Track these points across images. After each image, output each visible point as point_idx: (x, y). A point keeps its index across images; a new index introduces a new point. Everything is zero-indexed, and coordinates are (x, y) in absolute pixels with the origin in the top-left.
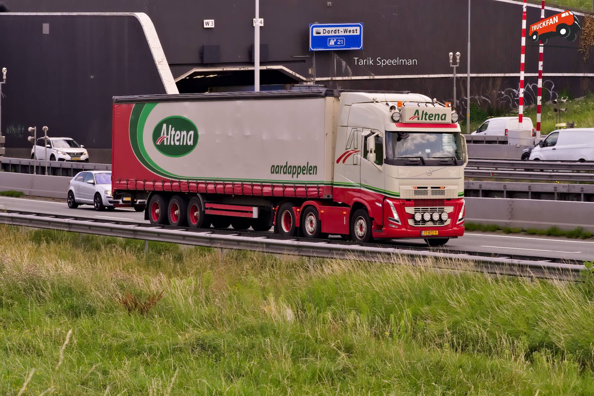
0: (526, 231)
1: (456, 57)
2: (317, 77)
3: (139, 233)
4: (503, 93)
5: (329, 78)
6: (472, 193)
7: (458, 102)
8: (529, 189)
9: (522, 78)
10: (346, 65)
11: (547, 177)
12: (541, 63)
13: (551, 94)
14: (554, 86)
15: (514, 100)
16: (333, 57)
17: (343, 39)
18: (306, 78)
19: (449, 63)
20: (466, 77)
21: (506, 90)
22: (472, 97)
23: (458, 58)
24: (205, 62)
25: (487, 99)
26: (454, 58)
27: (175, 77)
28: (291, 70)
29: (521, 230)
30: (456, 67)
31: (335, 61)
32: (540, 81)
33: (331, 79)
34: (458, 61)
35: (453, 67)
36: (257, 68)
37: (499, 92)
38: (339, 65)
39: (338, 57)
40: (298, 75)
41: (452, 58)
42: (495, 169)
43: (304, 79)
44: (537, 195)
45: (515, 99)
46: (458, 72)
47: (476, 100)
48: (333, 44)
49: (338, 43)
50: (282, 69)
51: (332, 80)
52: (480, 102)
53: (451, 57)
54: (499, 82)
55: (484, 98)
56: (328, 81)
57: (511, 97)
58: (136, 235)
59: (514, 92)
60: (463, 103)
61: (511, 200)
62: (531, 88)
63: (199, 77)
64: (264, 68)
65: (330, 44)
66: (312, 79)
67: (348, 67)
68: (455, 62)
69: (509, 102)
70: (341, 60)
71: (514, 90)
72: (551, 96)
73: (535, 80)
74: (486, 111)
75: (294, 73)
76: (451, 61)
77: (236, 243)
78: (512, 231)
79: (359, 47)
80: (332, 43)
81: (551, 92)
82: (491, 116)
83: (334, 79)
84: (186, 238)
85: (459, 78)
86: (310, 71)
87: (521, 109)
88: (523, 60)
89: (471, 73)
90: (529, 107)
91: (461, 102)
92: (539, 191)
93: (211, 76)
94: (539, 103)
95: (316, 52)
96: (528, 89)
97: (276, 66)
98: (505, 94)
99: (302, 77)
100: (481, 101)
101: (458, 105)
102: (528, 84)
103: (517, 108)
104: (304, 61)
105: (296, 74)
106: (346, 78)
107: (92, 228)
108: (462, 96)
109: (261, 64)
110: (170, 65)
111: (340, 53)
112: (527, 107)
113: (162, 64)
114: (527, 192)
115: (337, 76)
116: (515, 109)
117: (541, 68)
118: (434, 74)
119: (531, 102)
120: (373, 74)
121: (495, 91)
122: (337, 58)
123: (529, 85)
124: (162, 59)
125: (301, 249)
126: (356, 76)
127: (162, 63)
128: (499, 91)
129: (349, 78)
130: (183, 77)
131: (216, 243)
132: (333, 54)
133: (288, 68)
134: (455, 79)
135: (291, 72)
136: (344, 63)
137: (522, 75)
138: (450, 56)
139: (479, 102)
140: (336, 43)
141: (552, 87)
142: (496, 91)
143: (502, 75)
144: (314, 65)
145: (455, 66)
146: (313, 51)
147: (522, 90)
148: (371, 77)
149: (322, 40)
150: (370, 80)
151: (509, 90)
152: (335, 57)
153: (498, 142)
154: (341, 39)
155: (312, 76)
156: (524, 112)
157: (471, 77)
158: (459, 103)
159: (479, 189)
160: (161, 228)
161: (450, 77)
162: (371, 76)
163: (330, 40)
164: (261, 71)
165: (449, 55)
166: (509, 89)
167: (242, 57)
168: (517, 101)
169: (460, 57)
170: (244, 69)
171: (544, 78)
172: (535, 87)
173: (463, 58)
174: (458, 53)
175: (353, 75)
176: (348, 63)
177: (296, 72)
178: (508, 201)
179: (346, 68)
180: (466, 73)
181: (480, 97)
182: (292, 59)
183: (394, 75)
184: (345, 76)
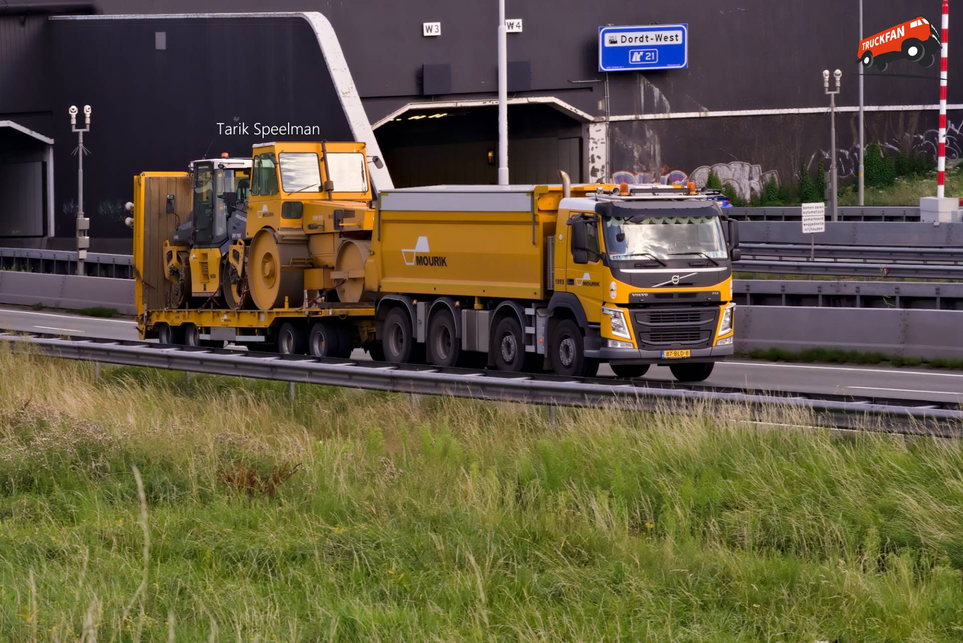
0: (928, 362)
1: (835, 78)
2: (613, 114)
3: (279, 370)
4: (922, 137)
5: (633, 117)
6: (844, 301)
7: (847, 153)
8: (937, 294)
9: (943, 113)
10: (660, 94)
16: (638, 81)
18: (593, 116)
19: (824, 88)
20: (858, 113)
21: (925, 132)
22: (870, 144)
23: (838, 79)
25: (895, 148)
26: (832, 79)
27: (372, 121)
28: (569, 103)
29: (921, 360)
30: (835, 95)
31: (642, 88)
33: (636, 117)
34: (838, 84)
35: (830, 95)
36: (504, 102)
37: (916, 136)
38: (649, 94)
39: (647, 82)
40: (580, 113)
41: (828, 80)
42: (892, 262)
43: (591, 118)
44: (948, 303)
46: (838, 105)
47: (877, 150)
48: (639, 60)
49: (647, 59)
50: (553, 104)
51: (637, 120)
52: (884, 154)
53: (827, 78)
54: (915, 120)
55: (891, 146)
56: (631, 121)
57: (934, 144)
58: (274, 373)
60: (855, 154)
61: (905, 311)
62: (954, 128)
63: (417, 118)
64: (516, 101)
65: (634, 60)
66: (604, 118)
67: (664, 98)
68: (832, 87)
69: (931, 152)
70: (653, 86)
74: (893, 167)
75: (573, 109)
76: (827, 85)
77: (433, 384)
78: (904, 362)
79: (681, 65)
82: (901, 175)
83: (641, 117)
84: (354, 377)
85: (842, 114)
86: (601, 106)
87: (942, 163)
88: (944, 82)
89: (866, 103)
91: (851, 154)
92: (954, 295)
93: (438, 116)
95: (609, 73)
96: (950, 130)
97: (543, 98)
98: (924, 139)
99: (587, 116)
100: (885, 151)
101: (847, 158)
102: (962, 122)
103: (936, 162)
104: (591, 89)
105: (578, 110)
106: (661, 116)
107: (205, 363)
108: (853, 143)
109: (510, 94)
110: (362, 99)
111: (650, 75)
113: (350, 98)
114: (935, 299)
115: (646, 113)
118: (807, 107)
120: (706, 109)
121: (908, 135)
123: (952, 124)
124: (349, 89)
125: (535, 392)
126: (677, 112)
127: (348, 94)
128: (915, 134)
129: (666, 116)
130: (390, 118)
131: (400, 384)
132: (638, 76)
133: (565, 101)
134: (833, 115)
135: (568, 107)
136: (657, 91)
137: (943, 107)
138: (824, 76)
139: (881, 152)
142: (910, 134)
143: (919, 107)
144: (607, 96)
145: (833, 93)
146: (605, 72)
147: (943, 131)
148: (703, 114)
149: (620, 54)
150: (700, 118)
151: (930, 132)
152: (642, 82)
153: (904, 218)
155: (604, 113)
156: (946, 168)
157: (866, 113)
158: (849, 156)
159: (856, 294)
162: (703, 111)
164: (510, 107)
165: (822, 74)
166: (932, 130)
167: (487, 84)
168: (939, 150)
169: (841, 78)
170: (491, 104)
173: (850, 80)
174: (838, 71)
175: (672, 111)
176: (663, 91)
177: (577, 107)
178: (901, 313)
179: (661, 99)
180: (857, 104)
181: (884, 144)
182: (570, 86)
183: (740, 109)
184: (659, 113)
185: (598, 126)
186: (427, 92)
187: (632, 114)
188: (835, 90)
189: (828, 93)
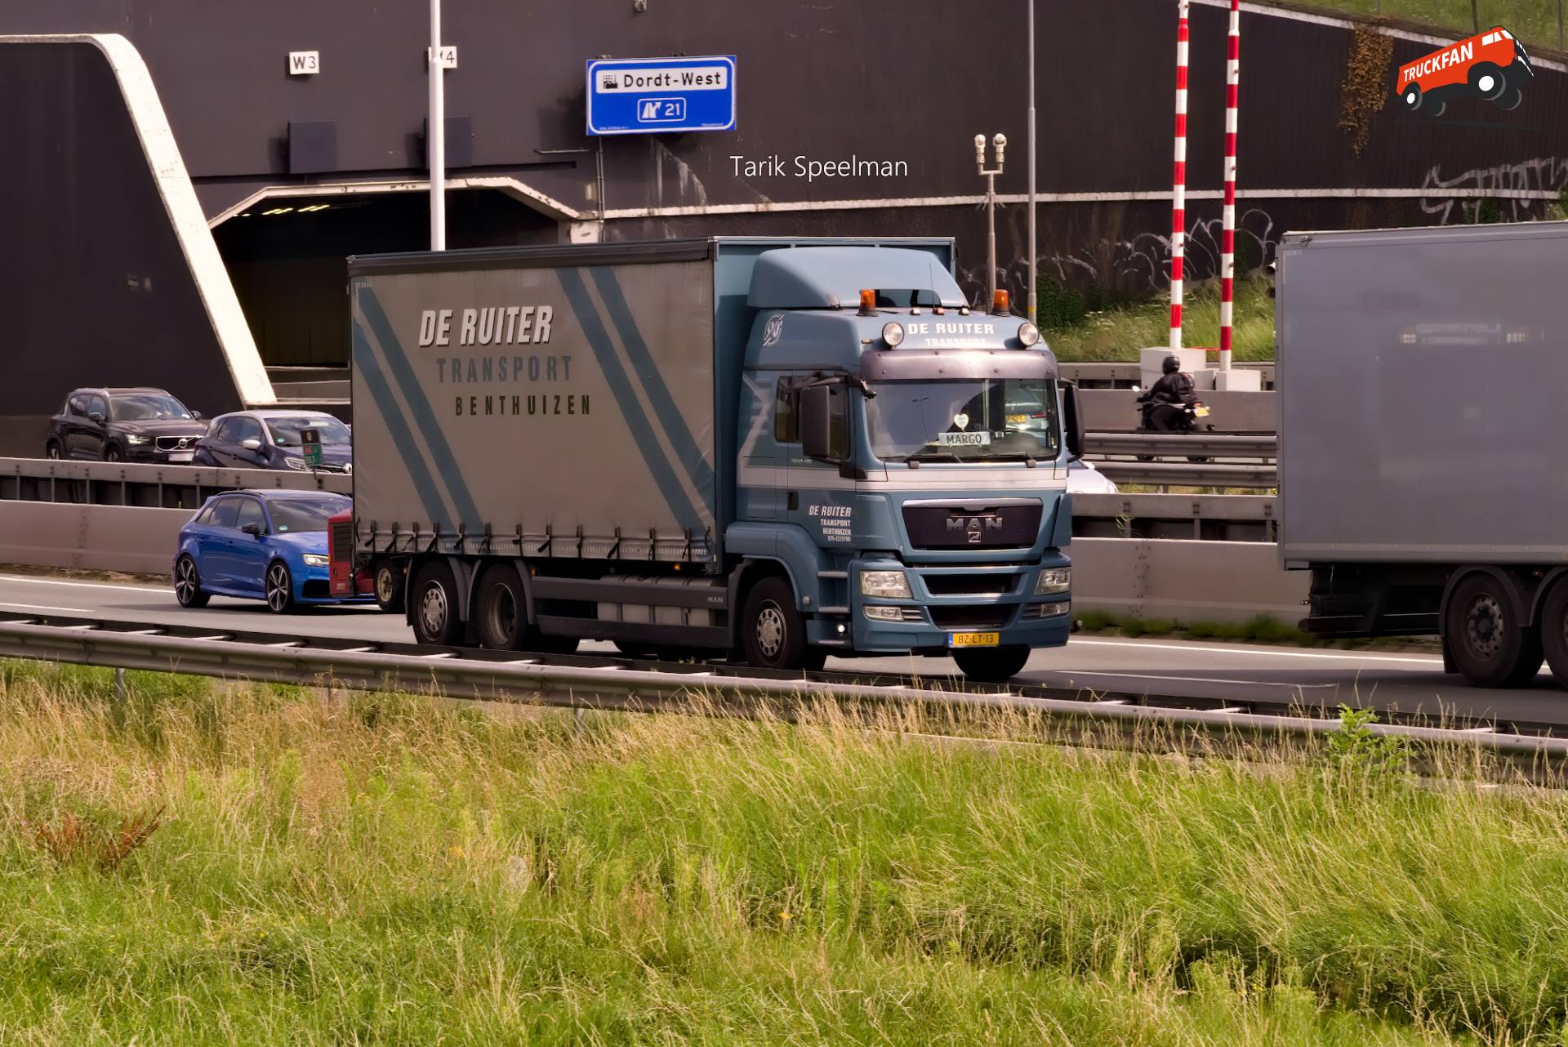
0: (1186, 629)
1: (995, 148)
2: (610, 207)
3: (99, 648)
4: (1129, 245)
5: (643, 212)
7: (1004, 272)
8: (1195, 512)
9: (1180, 205)
10: (689, 173)
11: (1249, 477)
12: (1231, 161)
13: (1264, 246)
14: (1271, 225)
15: (1158, 264)
16: (652, 152)
17: (681, 102)
18: (578, 210)
19: (976, 165)
20: (1026, 205)
21: (1138, 237)
22: (1044, 257)
23: (1001, 149)
24: (294, 170)
25: (1085, 265)
26: (990, 151)
27: (209, 214)
28: (536, 188)
29: (1173, 625)
30: (996, 176)
31: (660, 164)
32: (1230, 212)
33: (649, 213)
34: (1001, 158)
35: (987, 176)
36: (439, 186)
37: (1119, 244)
38: (671, 173)
39: (667, 152)
40: (555, 204)
41: (982, 151)
44: (1216, 528)
45: (1164, 261)
47: (1054, 267)
48: (653, 115)
49: (667, 114)
50: (510, 188)
51: (651, 217)
52: (1065, 274)
53: (981, 148)
54: (1117, 218)
55: (1077, 261)
56: (640, 219)
57: (1152, 257)
58: (90, 654)
59: (1160, 243)
60: (1019, 275)
61: (1143, 542)
62: (1208, 231)
63: (278, 211)
64: (460, 183)
65: (645, 115)
66: (596, 213)
67: (696, 180)
68: (991, 163)
69: (1146, 270)
70: (677, 159)
71: (1161, 239)
72: (1265, 252)
73: (1215, 208)
74: (1082, 296)
75: (544, 198)
76: (981, 159)
77: (370, 670)
78: (1147, 629)
79: (726, 123)
80: (650, 112)
81: (1263, 243)
82: (1096, 310)
83: (657, 212)
84: (231, 660)
85: (1004, 207)
86: (589, 192)
87: (1178, 291)
88: (1181, 155)
89: (1039, 191)
90: (1203, 285)
91: (1011, 274)
92: (1224, 516)
93: (313, 208)
94: (1229, 273)
95: (604, 137)
96: (1199, 233)
97: (495, 179)
98: (1136, 251)
99: (566, 210)
100: (1069, 270)
101: (1004, 280)
102: (1199, 220)
103: (1167, 287)
104: (573, 164)
105: (551, 200)
106: (691, 210)
108: (1016, 257)
109: (450, 173)
110: (195, 180)
111: (672, 141)
112: (1197, 284)
113: (172, 177)
114: (1191, 521)
115: (664, 206)
116: (1163, 290)
117: (1231, 176)
118: (936, 195)
119: (1209, 270)
120: (766, 199)
121: (1106, 242)
122: (665, 154)
123: (1203, 224)
124: (172, 163)
125: (548, 685)
126: (717, 204)
127: (170, 172)
128: (1118, 241)
129: (699, 210)
130: (233, 212)
131: (313, 671)
132: (652, 143)
133: (529, 184)
134: (992, 209)
135: (535, 194)
136: (684, 169)
137: (1180, 196)
138: (977, 145)
139: (1062, 271)
140: (660, 113)
141: (1265, 229)
142: (1110, 240)
143: (1125, 196)
144: (601, 175)
145: (992, 173)
146: (598, 136)
147: (1179, 237)
148: (761, 208)
149: (623, 106)
150: (757, 214)
151: (1147, 238)
152: (659, 152)
153: (1113, 383)
154: (674, 102)
155: (597, 206)
156: (1185, 298)
157: (1039, 204)
158: (1007, 277)
160: (161, 634)
161: (977, 204)
162: (762, 202)
163: (643, 105)
164: (450, 195)
165: (974, 142)
166: (1147, 234)
167: (398, 156)
168: (1168, 267)
169: (1005, 148)
170: (404, 188)
171: (1241, 204)
172: (1218, 229)
173: (1016, 150)
174: (1000, 137)
175: (710, 203)
176: (695, 169)
177: (550, 196)
178: (1137, 546)
179: (691, 181)
180: (1026, 191)
181: (1065, 257)
182: (537, 159)
183: (824, 200)
184: (687, 205)
185: (586, 227)
186: (295, 169)
187: (642, 207)
188: (996, 169)
189: (983, 172)
